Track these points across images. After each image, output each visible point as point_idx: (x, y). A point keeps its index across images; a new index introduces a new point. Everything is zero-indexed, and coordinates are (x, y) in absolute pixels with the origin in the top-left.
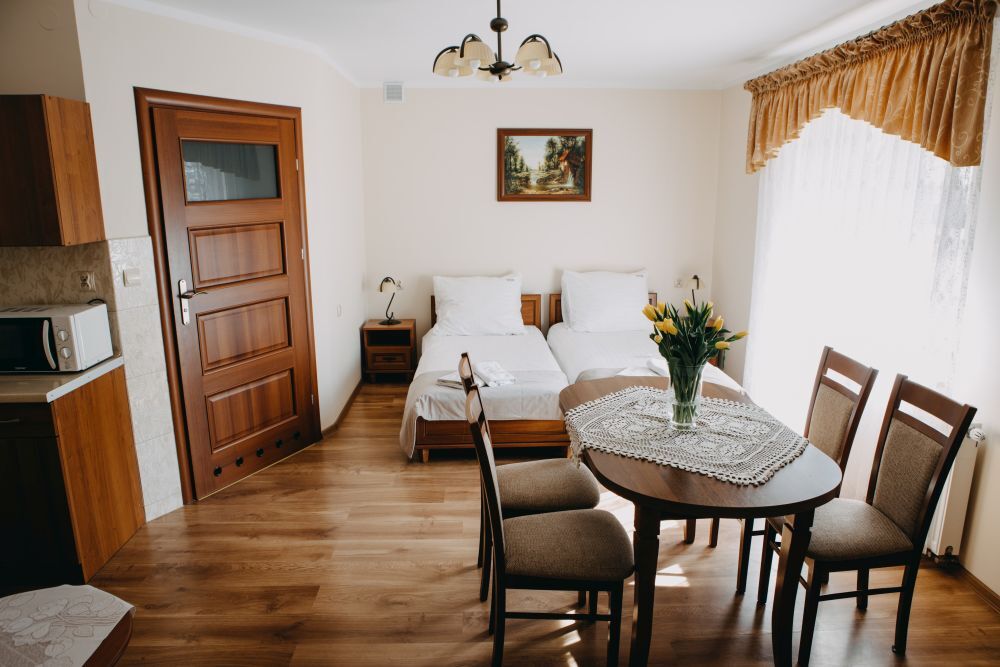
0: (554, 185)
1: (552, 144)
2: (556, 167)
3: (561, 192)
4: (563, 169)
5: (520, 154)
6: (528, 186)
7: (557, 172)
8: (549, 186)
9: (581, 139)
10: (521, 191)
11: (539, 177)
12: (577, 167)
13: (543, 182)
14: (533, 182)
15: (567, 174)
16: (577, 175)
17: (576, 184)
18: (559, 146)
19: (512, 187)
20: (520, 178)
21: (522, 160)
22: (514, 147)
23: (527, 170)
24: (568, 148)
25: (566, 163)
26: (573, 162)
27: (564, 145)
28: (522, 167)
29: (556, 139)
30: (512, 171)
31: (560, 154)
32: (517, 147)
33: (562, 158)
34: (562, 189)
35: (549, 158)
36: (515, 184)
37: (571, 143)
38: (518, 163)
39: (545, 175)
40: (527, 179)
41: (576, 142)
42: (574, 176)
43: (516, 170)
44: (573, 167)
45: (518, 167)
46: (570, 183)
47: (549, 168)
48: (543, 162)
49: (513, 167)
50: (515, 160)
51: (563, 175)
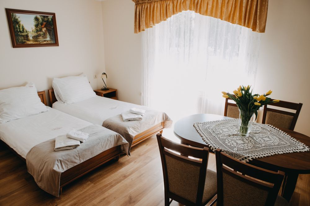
0: (41, 39)
1: (36, 19)
2: (41, 30)
3: (45, 43)
4: (44, 31)
5: (21, 23)
6: (29, 40)
7: (41, 33)
8: (39, 40)
9: (50, 17)
10: (25, 42)
11: (33, 35)
12: (51, 30)
13: (36, 38)
14: (31, 38)
15: (47, 34)
16: (51, 34)
17: (51, 38)
18: (40, 20)
19: (20, 40)
20: (23, 36)
21: (23, 27)
22: (17, 19)
23: (26, 32)
24: (45, 21)
25: (45, 29)
26: (48, 28)
27: (43, 20)
28: (23, 30)
29: (38, 16)
30: (18, 32)
31: (42, 24)
32: (19, 19)
33: (43, 26)
34: (45, 41)
35: (37, 26)
36: (21, 39)
37: (46, 19)
38: (21, 27)
39: (35, 34)
40: (27, 36)
41: (48, 19)
42: (50, 35)
43: (20, 32)
44: (49, 30)
45: (21, 30)
46: (48, 38)
47: (37, 31)
48: (34, 28)
49: (18, 30)
50: (19, 26)
51: (45, 34)
